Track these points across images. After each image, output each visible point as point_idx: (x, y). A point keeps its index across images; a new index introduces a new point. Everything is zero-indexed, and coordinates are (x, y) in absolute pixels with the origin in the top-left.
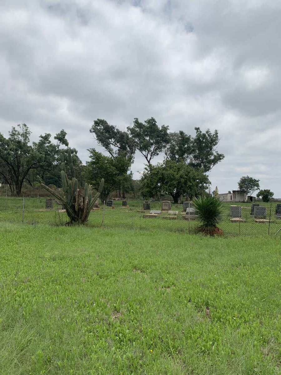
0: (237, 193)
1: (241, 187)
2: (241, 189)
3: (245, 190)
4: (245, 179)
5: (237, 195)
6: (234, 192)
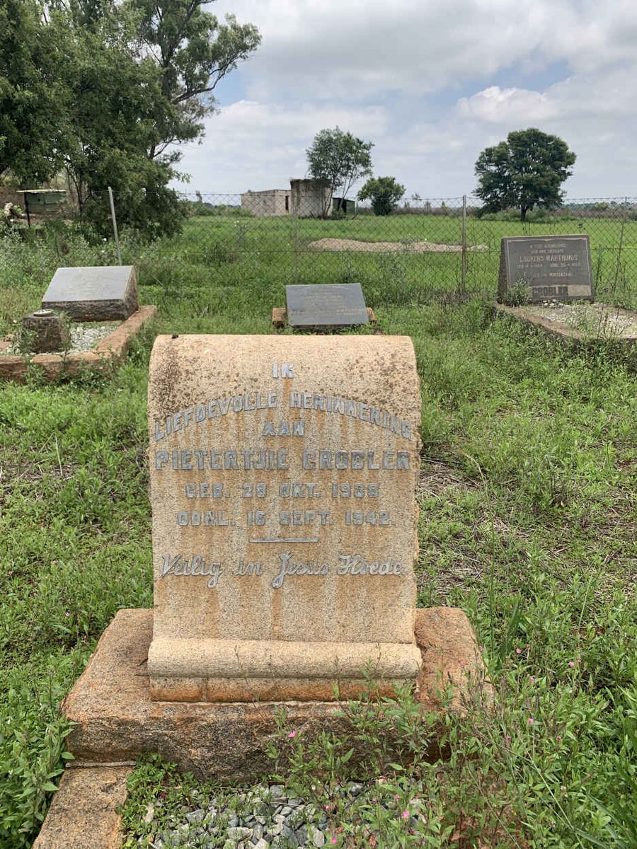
0: (304, 188)
1: (316, 167)
2: (315, 175)
3: (329, 178)
4: (330, 140)
5: (303, 194)
6: (295, 183)
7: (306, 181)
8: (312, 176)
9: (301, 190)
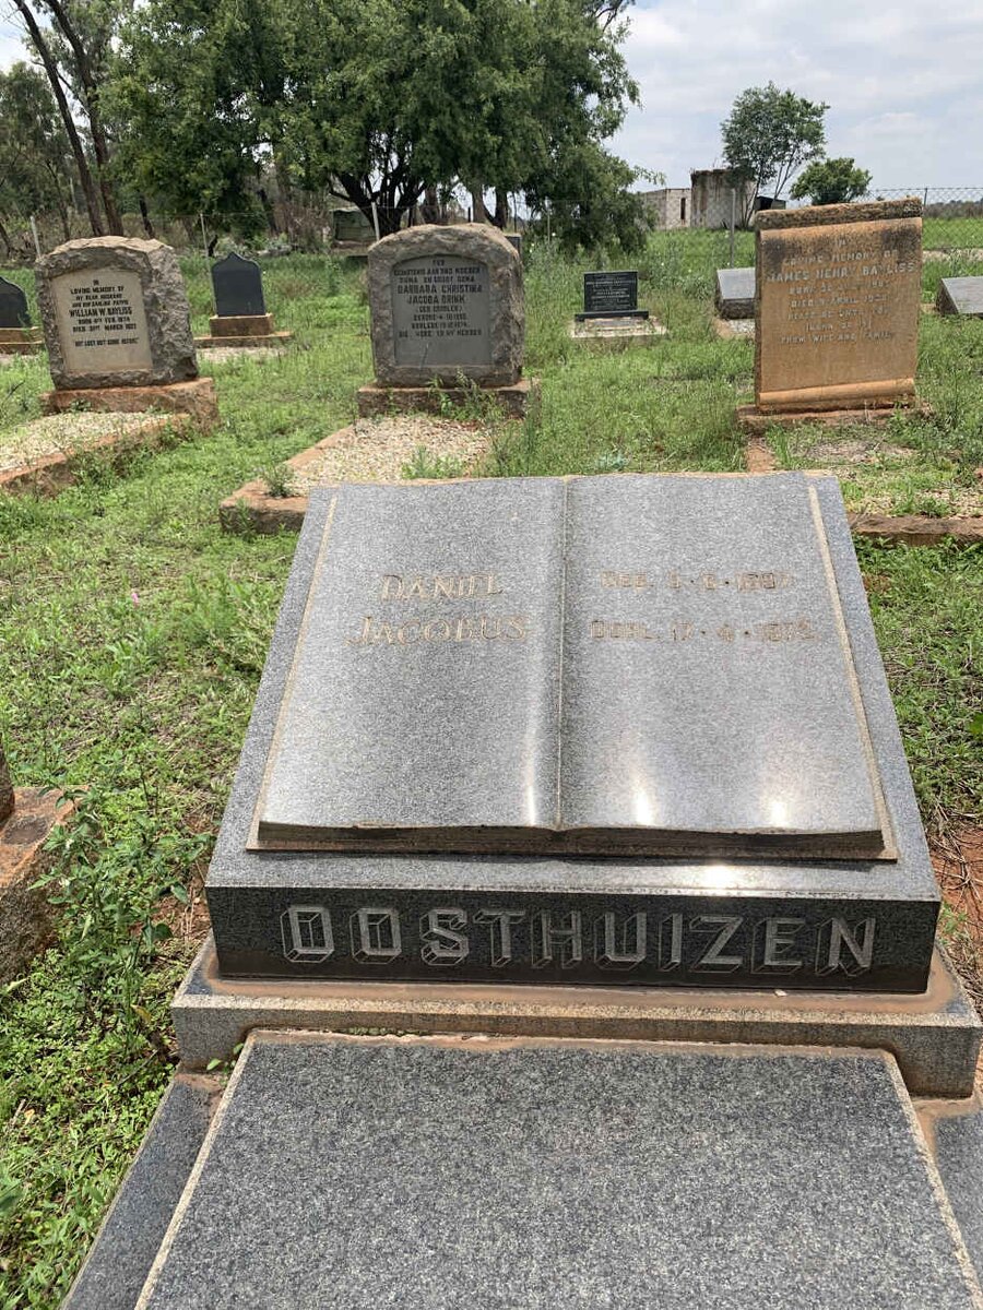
0: (713, 184)
1: (735, 148)
2: (732, 162)
3: (754, 166)
4: (758, 105)
5: (711, 192)
6: (698, 178)
7: (717, 173)
8: (728, 164)
9: (708, 188)
